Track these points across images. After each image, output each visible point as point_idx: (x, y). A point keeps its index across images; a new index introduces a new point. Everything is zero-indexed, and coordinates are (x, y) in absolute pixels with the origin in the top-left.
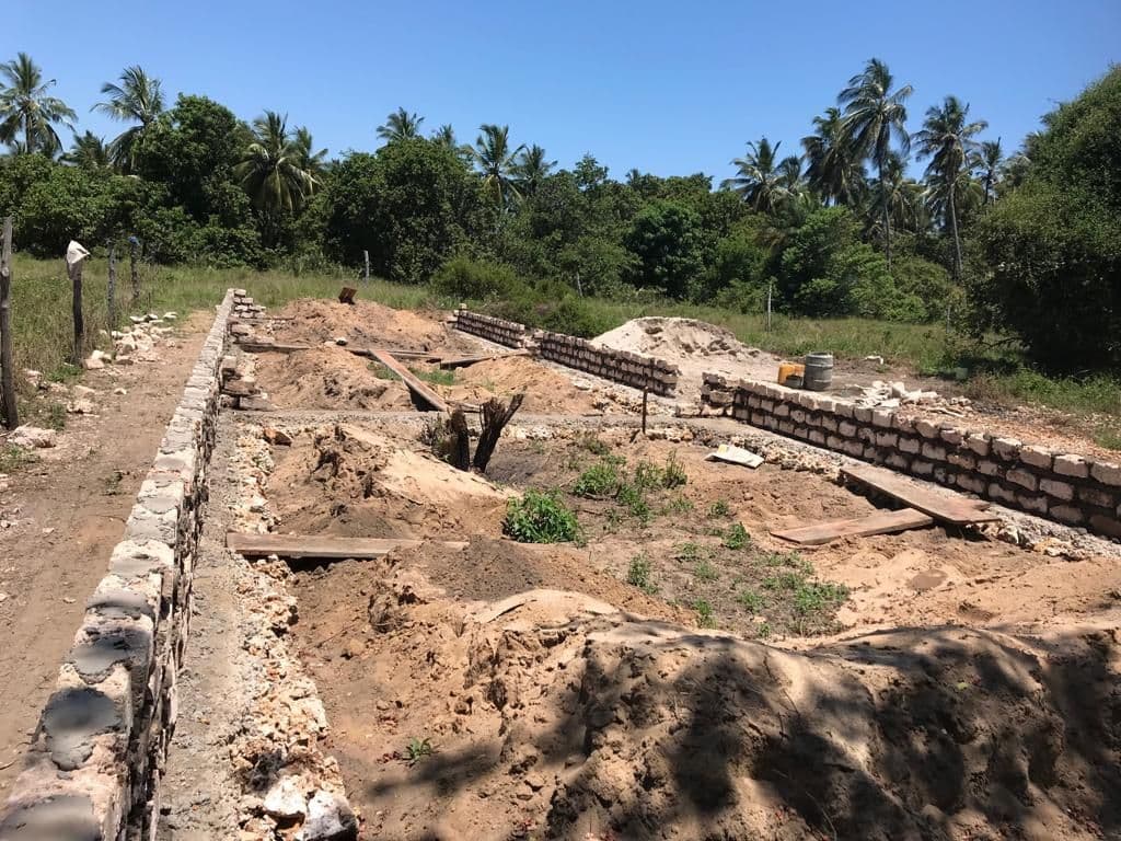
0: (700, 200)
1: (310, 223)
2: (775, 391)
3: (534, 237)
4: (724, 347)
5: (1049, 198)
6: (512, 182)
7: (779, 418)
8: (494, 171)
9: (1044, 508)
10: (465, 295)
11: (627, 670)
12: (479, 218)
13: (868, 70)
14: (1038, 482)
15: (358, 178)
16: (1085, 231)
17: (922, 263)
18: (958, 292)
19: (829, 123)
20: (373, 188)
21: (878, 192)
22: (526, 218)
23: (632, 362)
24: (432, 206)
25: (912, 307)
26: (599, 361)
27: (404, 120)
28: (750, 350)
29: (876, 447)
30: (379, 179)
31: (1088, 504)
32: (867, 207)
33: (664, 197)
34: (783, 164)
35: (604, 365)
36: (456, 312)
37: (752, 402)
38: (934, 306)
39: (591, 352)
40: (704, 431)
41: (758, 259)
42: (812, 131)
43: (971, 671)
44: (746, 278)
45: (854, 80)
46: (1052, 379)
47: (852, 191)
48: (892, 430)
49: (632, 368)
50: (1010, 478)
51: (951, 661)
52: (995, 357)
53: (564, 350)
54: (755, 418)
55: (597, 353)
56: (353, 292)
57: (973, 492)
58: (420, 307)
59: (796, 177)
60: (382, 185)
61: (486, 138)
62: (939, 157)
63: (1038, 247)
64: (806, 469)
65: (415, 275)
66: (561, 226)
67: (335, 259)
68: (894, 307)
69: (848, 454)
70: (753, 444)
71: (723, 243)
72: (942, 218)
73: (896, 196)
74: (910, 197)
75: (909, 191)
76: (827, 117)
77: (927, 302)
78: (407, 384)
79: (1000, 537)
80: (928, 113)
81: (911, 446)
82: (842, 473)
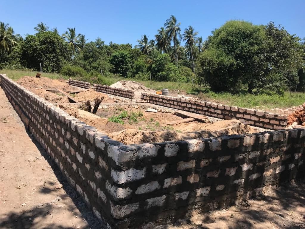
0: (129, 51)
1: (14, 55)
2: (159, 96)
3: (84, 60)
4: (142, 88)
5: (214, 52)
6: (77, 44)
7: (160, 102)
8: (72, 41)
9: (216, 116)
10: (70, 75)
11: (152, 135)
12: (68, 55)
13: (171, 18)
14: (215, 111)
15: (30, 43)
16: (222, 60)
17: (185, 68)
18: (194, 75)
19: (161, 31)
20: (35, 45)
21: (174, 49)
22: (81, 55)
23: (122, 91)
24: (54, 51)
25: (183, 79)
26: (113, 91)
27: (43, 26)
28: (148, 89)
29: (182, 106)
30: (37, 43)
31: (224, 114)
32: (171, 53)
33: (119, 50)
34: (150, 42)
35: (115, 92)
36: (69, 80)
37: (154, 99)
38: (188, 78)
39: (111, 89)
40: (143, 106)
41: (145, 67)
42: (158, 33)
43: (207, 134)
44: (142, 71)
45: (167, 21)
46: (216, 94)
47: (168, 49)
48: (185, 103)
49: (123, 93)
50: (210, 110)
51: (203, 133)
52: (204, 90)
53: (103, 89)
54: (154, 103)
55: (113, 89)
56: (40, 75)
57: (202, 114)
58: (58, 78)
59: (154, 45)
60: (38, 45)
61: (69, 32)
62: (188, 41)
63: (212, 63)
64: (167, 112)
65: (50, 71)
66: (92, 57)
67: (24, 66)
68: (179, 79)
69: (176, 109)
70: (155, 108)
71: (136, 62)
72: (189, 56)
73: (178, 51)
74: (182, 51)
75: (181, 50)
76: (161, 30)
77: (187, 77)
78: (68, 97)
79: (208, 122)
80: (185, 30)
81: (189, 106)
82: (175, 112)
